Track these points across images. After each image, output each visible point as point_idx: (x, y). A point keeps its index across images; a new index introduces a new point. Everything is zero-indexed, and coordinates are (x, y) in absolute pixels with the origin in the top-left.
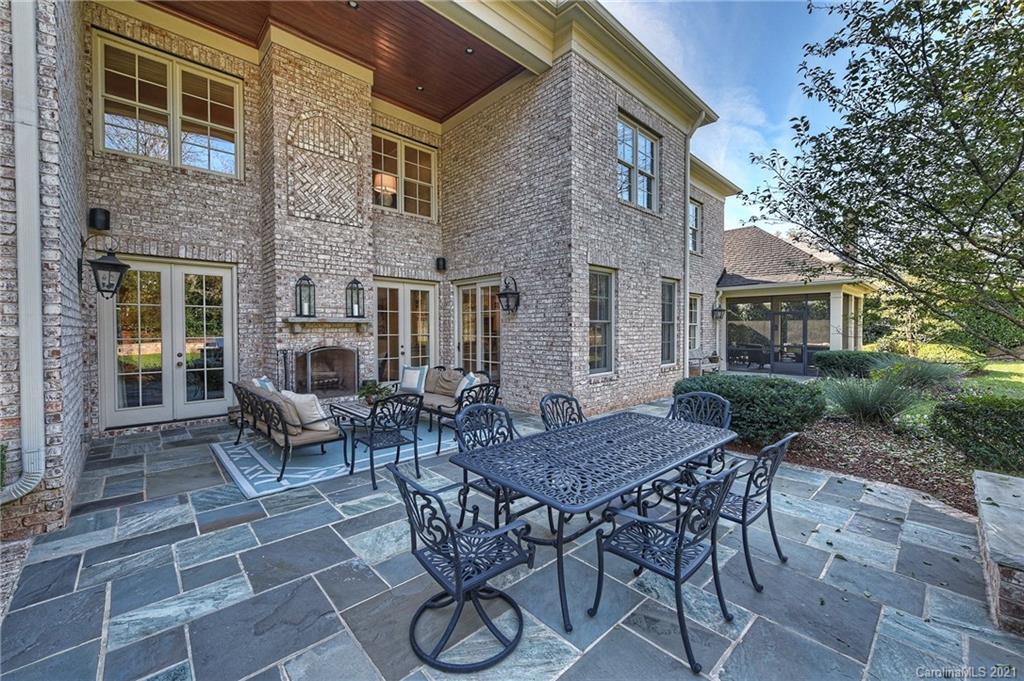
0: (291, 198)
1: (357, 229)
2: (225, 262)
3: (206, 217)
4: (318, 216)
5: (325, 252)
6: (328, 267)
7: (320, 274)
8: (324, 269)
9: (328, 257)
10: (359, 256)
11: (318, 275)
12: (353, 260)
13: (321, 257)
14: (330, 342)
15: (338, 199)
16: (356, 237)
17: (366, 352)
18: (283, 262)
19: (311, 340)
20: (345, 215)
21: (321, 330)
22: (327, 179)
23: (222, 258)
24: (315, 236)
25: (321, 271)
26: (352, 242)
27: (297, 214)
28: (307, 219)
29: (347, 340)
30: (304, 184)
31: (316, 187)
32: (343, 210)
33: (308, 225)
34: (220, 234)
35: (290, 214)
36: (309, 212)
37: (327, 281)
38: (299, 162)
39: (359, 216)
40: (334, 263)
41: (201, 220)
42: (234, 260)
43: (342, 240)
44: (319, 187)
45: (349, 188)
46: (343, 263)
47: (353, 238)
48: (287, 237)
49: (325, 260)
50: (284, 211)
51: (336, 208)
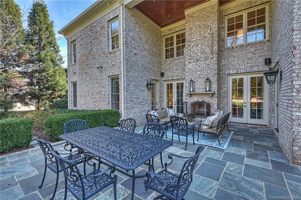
0: (190, 57)
1: (211, 60)
2: (182, 79)
3: (179, 68)
4: (197, 60)
5: (200, 71)
6: (200, 75)
7: (198, 78)
8: (199, 76)
9: (200, 72)
10: (211, 69)
11: (197, 79)
12: (209, 71)
13: (198, 73)
14: (200, 100)
15: (204, 52)
16: (210, 63)
17: (214, 104)
18: (188, 77)
19: (195, 99)
20: (206, 56)
21: (198, 96)
22: (200, 47)
23: (182, 78)
24: (196, 67)
25: (198, 77)
26: (209, 65)
27: (191, 61)
28: (194, 62)
29: (207, 99)
30: (193, 52)
31: (197, 51)
32: (206, 55)
33: (194, 64)
34: (181, 72)
35: (190, 62)
36: (195, 59)
37: (200, 80)
38: (192, 45)
39: (211, 55)
40: (202, 74)
41: (178, 70)
42: (184, 78)
43: (205, 65)
44: (198, 50)
45: (208, 46)
46: (205, 73)
47: (209, 63)
48: (189, 69)
49: (199, 73)
50: (188, 62)
51: (203, 55)
